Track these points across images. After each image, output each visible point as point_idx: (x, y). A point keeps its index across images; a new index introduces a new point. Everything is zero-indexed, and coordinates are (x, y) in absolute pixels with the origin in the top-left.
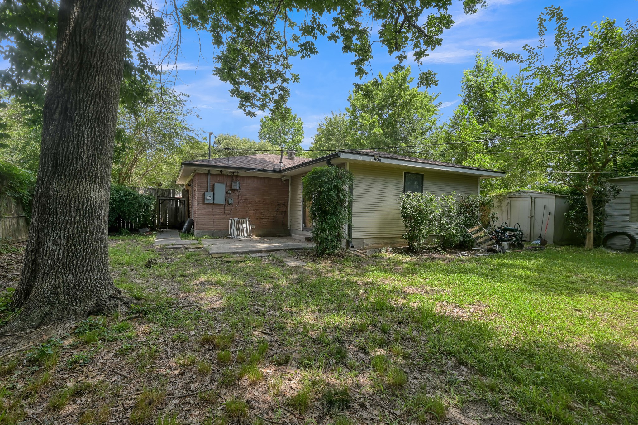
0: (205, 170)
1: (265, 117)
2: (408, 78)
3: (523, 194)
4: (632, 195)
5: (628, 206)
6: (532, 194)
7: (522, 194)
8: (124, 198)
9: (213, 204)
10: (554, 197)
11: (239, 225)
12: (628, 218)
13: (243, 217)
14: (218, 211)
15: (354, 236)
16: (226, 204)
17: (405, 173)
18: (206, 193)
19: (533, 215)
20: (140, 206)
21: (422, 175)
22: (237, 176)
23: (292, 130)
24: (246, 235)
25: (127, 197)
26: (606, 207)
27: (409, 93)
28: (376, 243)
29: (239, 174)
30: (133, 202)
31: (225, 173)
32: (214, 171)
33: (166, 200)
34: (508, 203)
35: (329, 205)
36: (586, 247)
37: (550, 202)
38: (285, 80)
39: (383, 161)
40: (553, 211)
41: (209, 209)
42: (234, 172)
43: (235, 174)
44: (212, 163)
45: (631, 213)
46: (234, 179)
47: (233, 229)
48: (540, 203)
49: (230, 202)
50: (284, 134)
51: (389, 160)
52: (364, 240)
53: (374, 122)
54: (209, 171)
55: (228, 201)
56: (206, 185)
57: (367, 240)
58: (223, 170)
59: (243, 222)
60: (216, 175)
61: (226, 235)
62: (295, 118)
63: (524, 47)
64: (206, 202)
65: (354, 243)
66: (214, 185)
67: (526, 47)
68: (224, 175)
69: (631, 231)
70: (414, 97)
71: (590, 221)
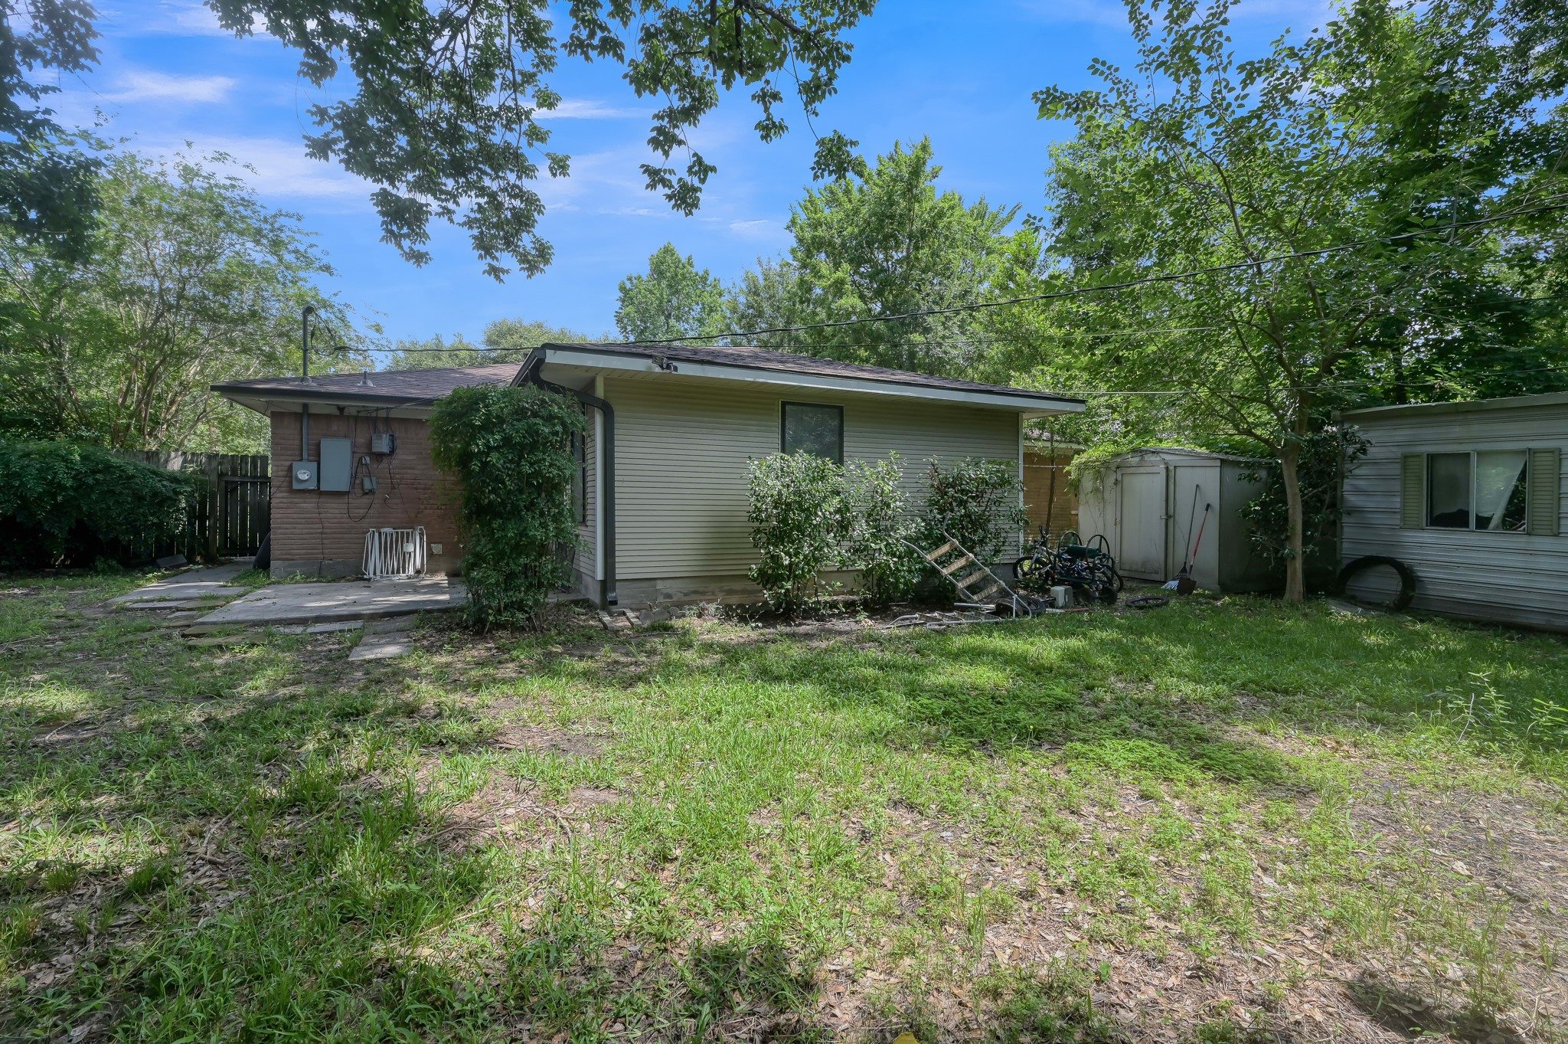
0: (294, 405)
1: (630, 279)
2: (928, 169)
3: (1150, 458)
4: (1405, 457)
5: (1397, 486)
6: (1168, 457)
7: (1146, 457)
8: (91, 481)
9: (318, 492)
10: (1218, 463)
11: (392, 547)
12: (1396, 520)
13: (407, 525)
14: (334, 510)
15: (621, 573)
16: (359, 491)
17: (784, 404)
18: (295, 465)
19: (1171, 512)
20: (141, 498)
21: (841, 409)
22: (387, 421)
23: (698, 308)
24: (411, 572)
25: (98, 476)
26: (1346, 487)
27: (926, 205)
28: (695, 592)
29: (392, 415)
30: (118, 489)
31: (353, 412)
32: (317, 406)
33: (243, 484)
34: (1116, 482)
35: (494, 491)
36: (1287, 596)
37: (1209, 479)
38: (525, 170)
39: (685, 369)
40: (1215, 502)
41: (309, 504)
42: (377, 409)
43: (382, 414)
44: (313, 386)
45: (1404, 503)
46: (381, 427)
47: (375, 560)
48: (1187, 479)
49: (367, 486)
50: (678, 319)
51: (707, 368)
52: (660, 585)
53: (842, 282)
54: (305, 406)
55: (362, 484)
56: (297, 442)
57: (668, 583)
58: (342, 403)
59: (408, 538)
60: (328, 417)
61: (355, 573)
62: (704, 279)
63: (1093, 66)
64: (296, 486)
65: (619, 593)
66: (319, 445)
67: (1098, 66)
68: (348, 417)
69: (1407, 557)
70: (941, 215)
71: (1293, 528)
